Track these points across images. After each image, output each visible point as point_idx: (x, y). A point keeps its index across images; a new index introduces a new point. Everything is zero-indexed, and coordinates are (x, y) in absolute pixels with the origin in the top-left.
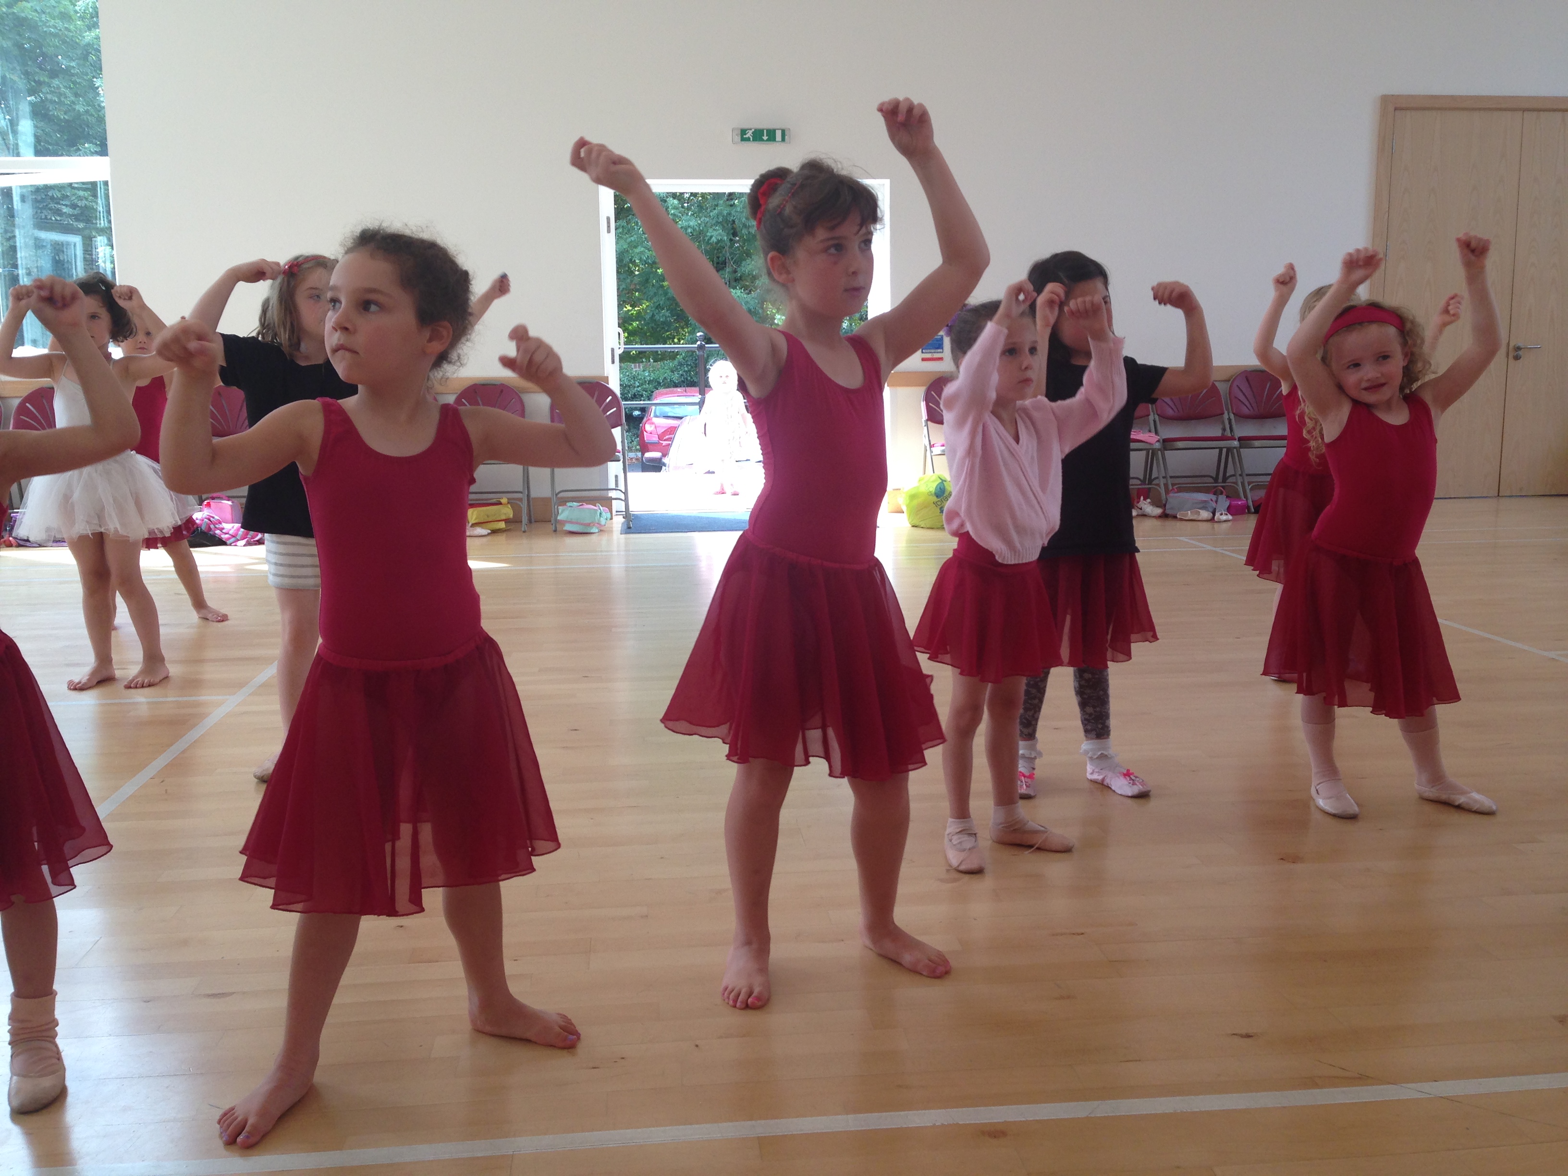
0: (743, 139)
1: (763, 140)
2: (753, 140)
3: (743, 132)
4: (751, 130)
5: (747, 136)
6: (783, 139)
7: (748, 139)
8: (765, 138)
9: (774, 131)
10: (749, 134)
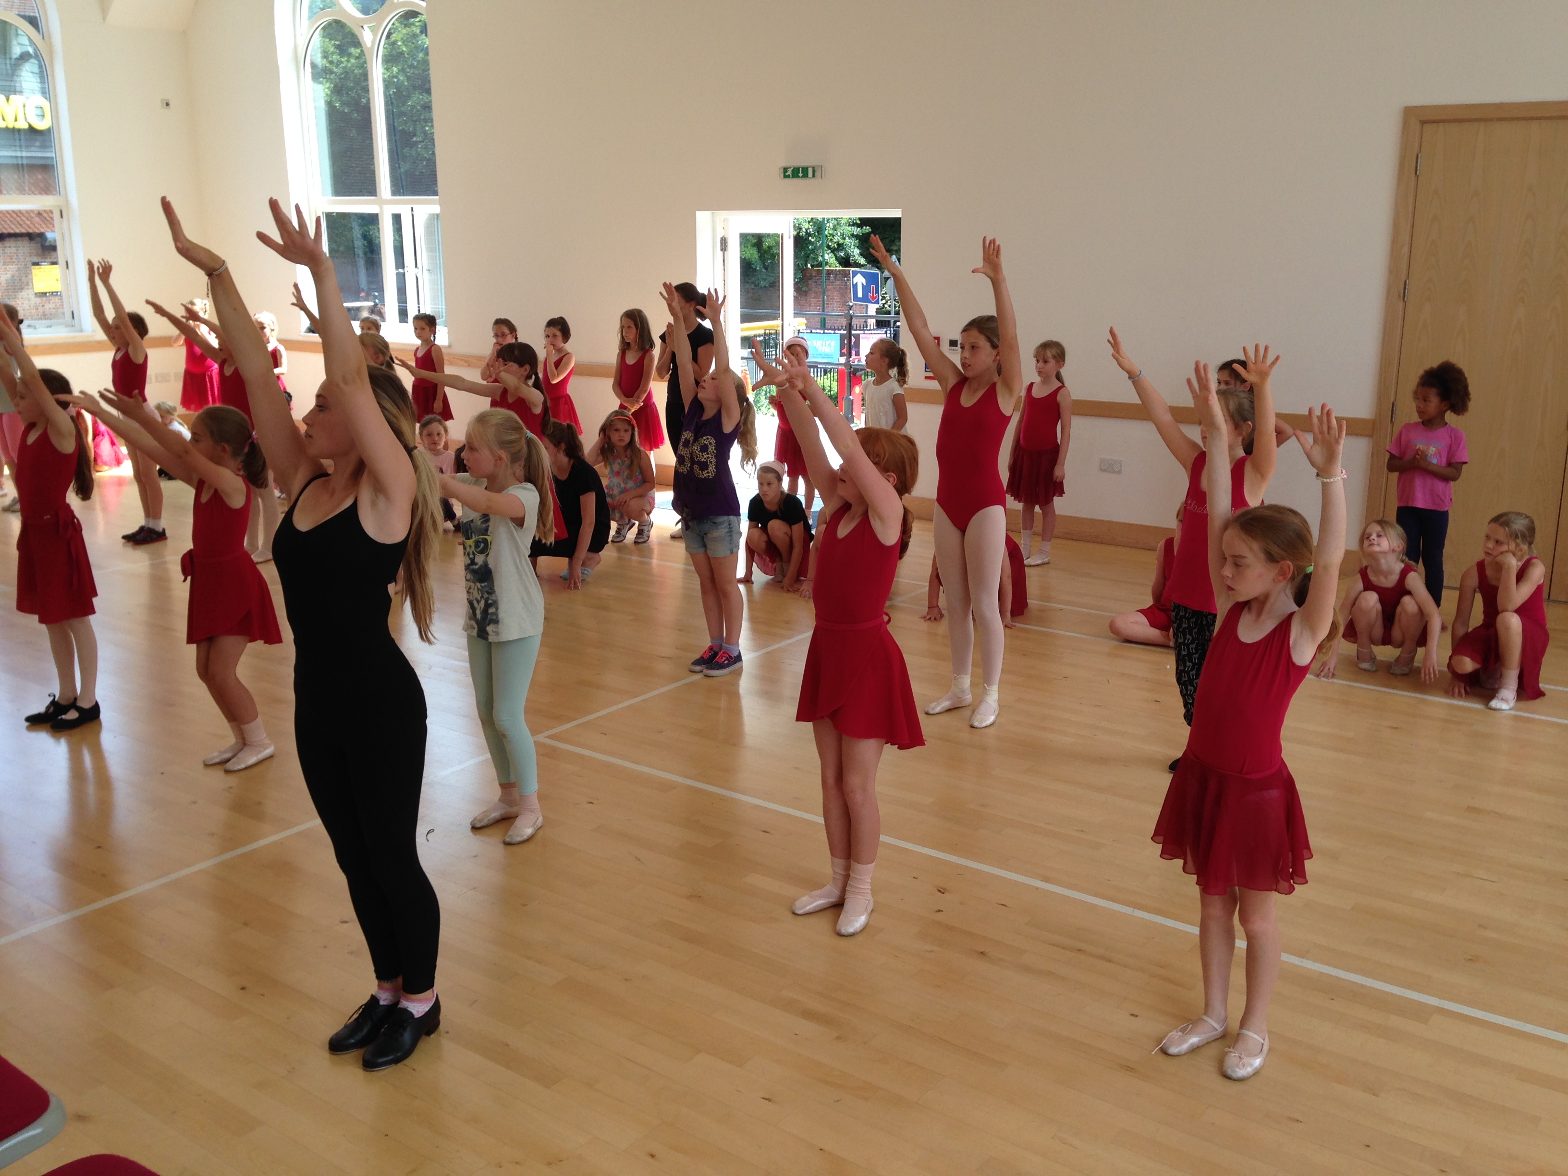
0: (785, 177)
1: (799, 177)
2: (792, 177)
3: (785, 170)
4: (790, 168)
5: (787, 174)
6: (814, 176)
7: (788, 177)
8: (801, 175)
9: (807, 168)
10: (789, 173)
